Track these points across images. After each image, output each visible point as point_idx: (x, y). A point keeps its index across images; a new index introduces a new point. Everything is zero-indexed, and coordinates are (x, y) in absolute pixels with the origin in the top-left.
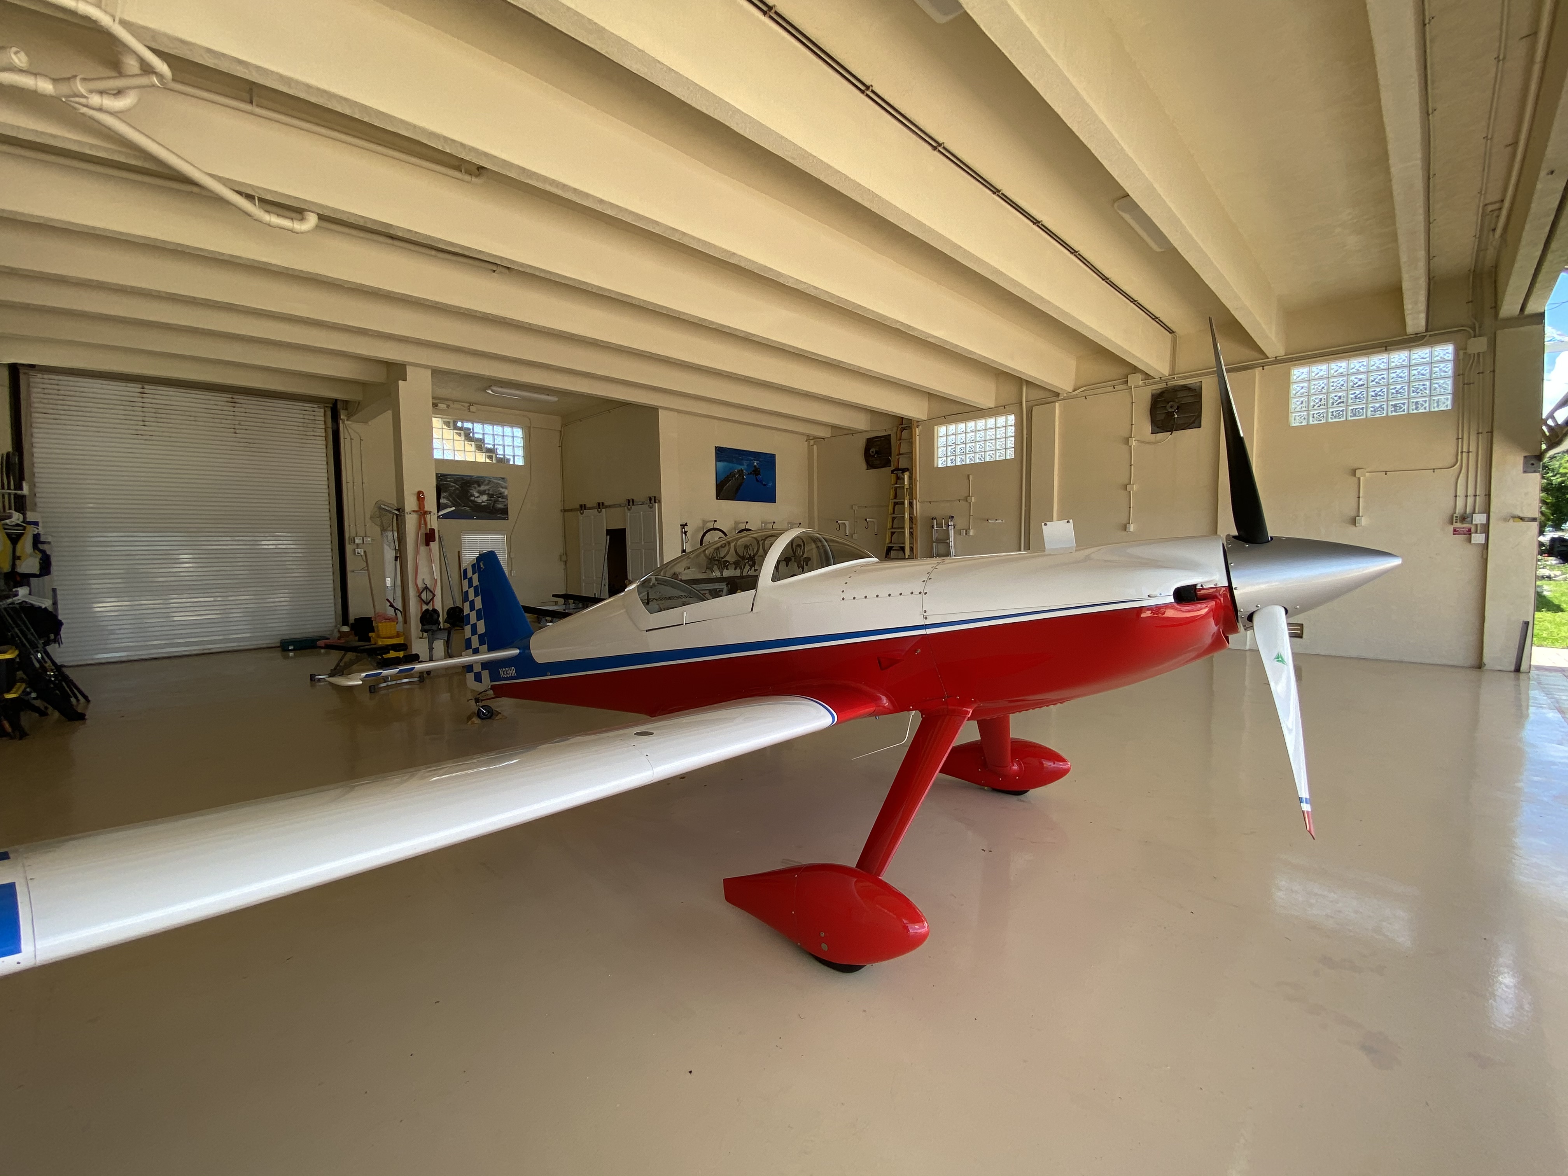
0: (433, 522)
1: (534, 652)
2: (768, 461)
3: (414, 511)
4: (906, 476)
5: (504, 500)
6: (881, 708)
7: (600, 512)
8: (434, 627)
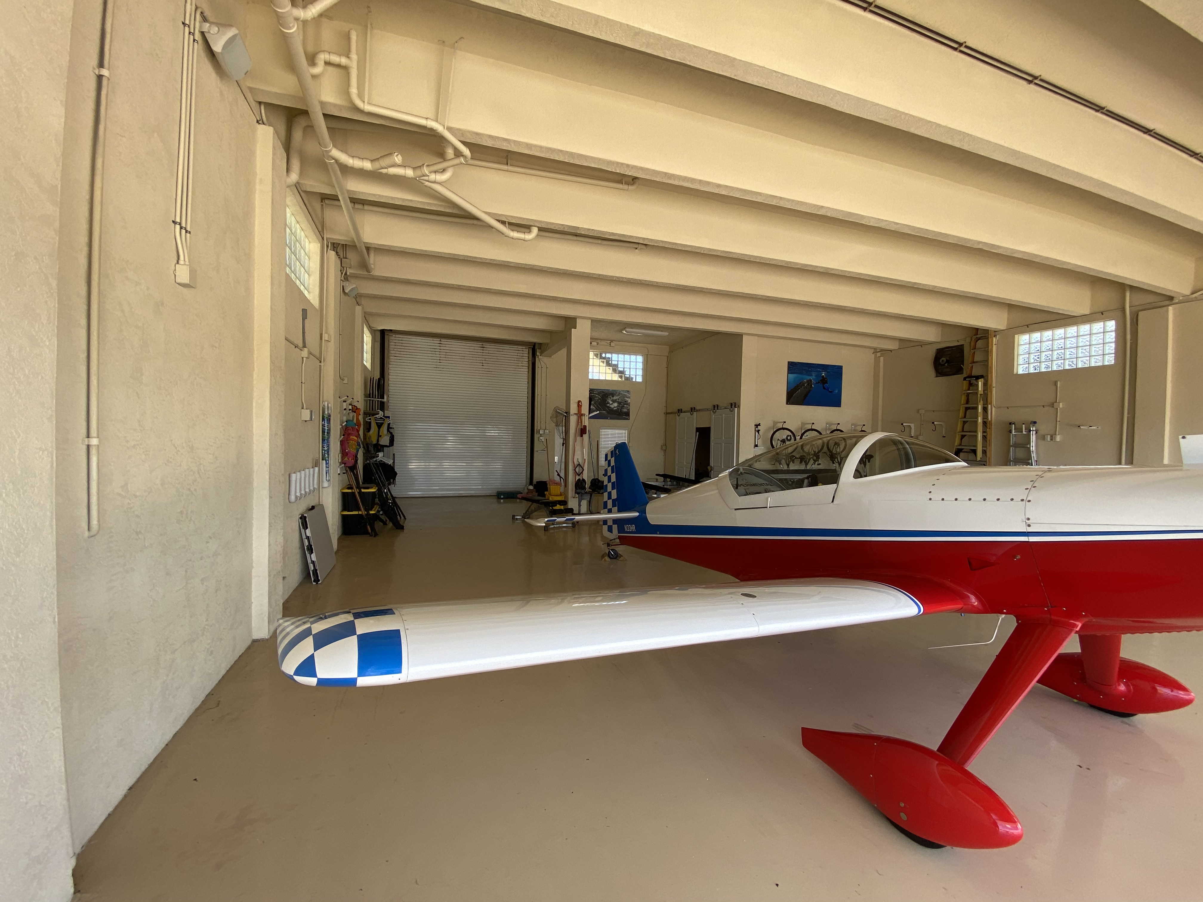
0: (586, 421)
1: (649, 516)
2: (836, 372)
3: (575, 414)
4: (980, 383)
5: (628, 406)
6: (970, 606)
7: (692, 415)
8: (583, 491)
